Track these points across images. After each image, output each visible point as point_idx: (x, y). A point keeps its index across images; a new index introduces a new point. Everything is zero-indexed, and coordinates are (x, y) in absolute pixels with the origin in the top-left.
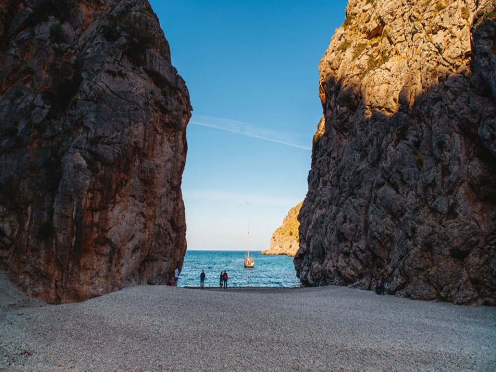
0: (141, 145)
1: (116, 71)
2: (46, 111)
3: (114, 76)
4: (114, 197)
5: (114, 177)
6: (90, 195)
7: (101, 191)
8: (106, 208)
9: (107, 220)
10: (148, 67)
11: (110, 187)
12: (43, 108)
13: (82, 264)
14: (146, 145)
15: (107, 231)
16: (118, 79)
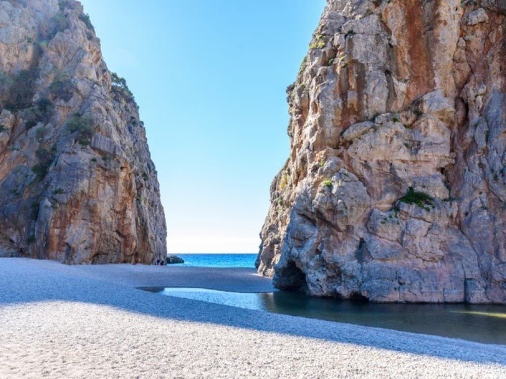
0: (86, 191)
1: (71, 152)
2: (33, 178)
3: (70, 154)
4: (69, 221)
5: (68, 210)
6: (53, 221)
7: (60, 218)
8: (65, 227)
9: (65, 233)
10: (92, 146)
11: (66, 216)
12: (32, 176)
13: (50, 256)
14: (91, 191)
15: (65, 239)
16: (72, 156)
